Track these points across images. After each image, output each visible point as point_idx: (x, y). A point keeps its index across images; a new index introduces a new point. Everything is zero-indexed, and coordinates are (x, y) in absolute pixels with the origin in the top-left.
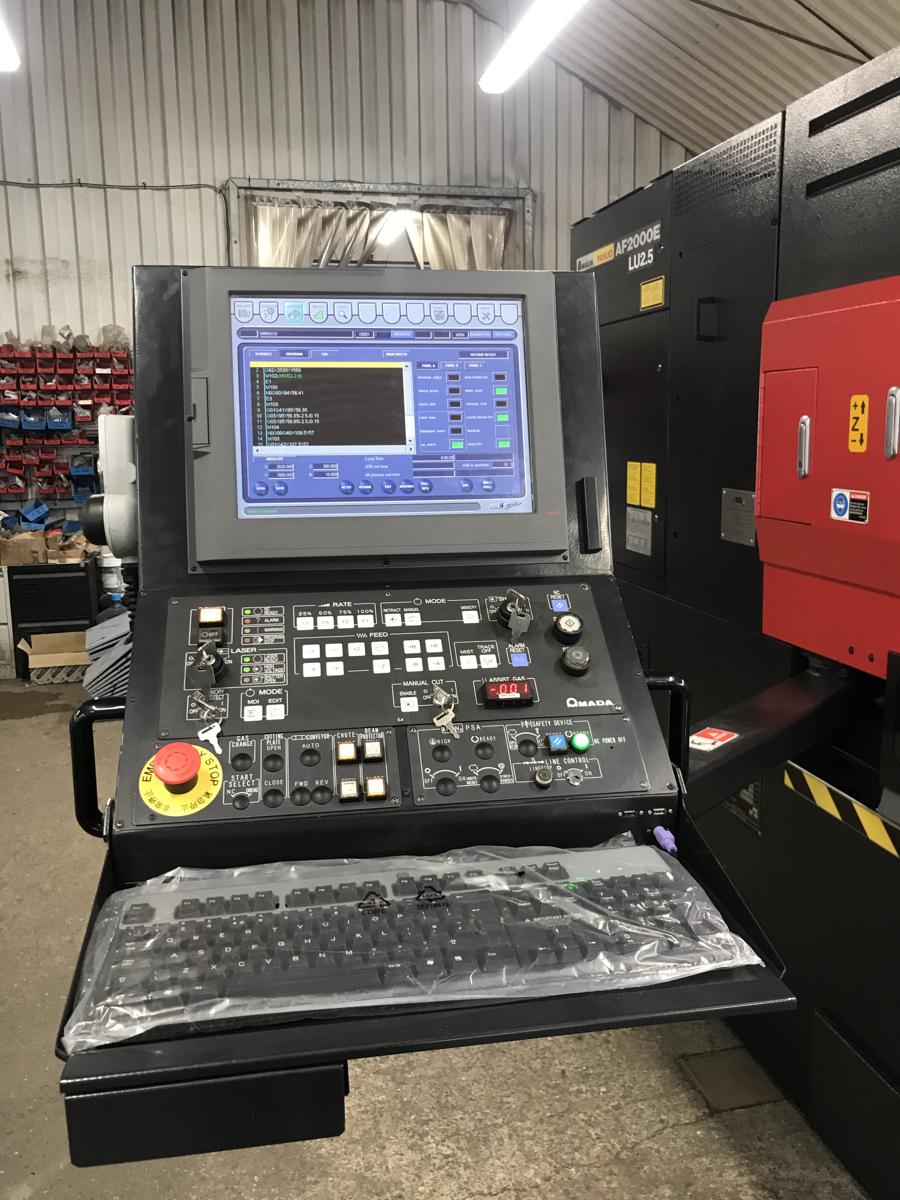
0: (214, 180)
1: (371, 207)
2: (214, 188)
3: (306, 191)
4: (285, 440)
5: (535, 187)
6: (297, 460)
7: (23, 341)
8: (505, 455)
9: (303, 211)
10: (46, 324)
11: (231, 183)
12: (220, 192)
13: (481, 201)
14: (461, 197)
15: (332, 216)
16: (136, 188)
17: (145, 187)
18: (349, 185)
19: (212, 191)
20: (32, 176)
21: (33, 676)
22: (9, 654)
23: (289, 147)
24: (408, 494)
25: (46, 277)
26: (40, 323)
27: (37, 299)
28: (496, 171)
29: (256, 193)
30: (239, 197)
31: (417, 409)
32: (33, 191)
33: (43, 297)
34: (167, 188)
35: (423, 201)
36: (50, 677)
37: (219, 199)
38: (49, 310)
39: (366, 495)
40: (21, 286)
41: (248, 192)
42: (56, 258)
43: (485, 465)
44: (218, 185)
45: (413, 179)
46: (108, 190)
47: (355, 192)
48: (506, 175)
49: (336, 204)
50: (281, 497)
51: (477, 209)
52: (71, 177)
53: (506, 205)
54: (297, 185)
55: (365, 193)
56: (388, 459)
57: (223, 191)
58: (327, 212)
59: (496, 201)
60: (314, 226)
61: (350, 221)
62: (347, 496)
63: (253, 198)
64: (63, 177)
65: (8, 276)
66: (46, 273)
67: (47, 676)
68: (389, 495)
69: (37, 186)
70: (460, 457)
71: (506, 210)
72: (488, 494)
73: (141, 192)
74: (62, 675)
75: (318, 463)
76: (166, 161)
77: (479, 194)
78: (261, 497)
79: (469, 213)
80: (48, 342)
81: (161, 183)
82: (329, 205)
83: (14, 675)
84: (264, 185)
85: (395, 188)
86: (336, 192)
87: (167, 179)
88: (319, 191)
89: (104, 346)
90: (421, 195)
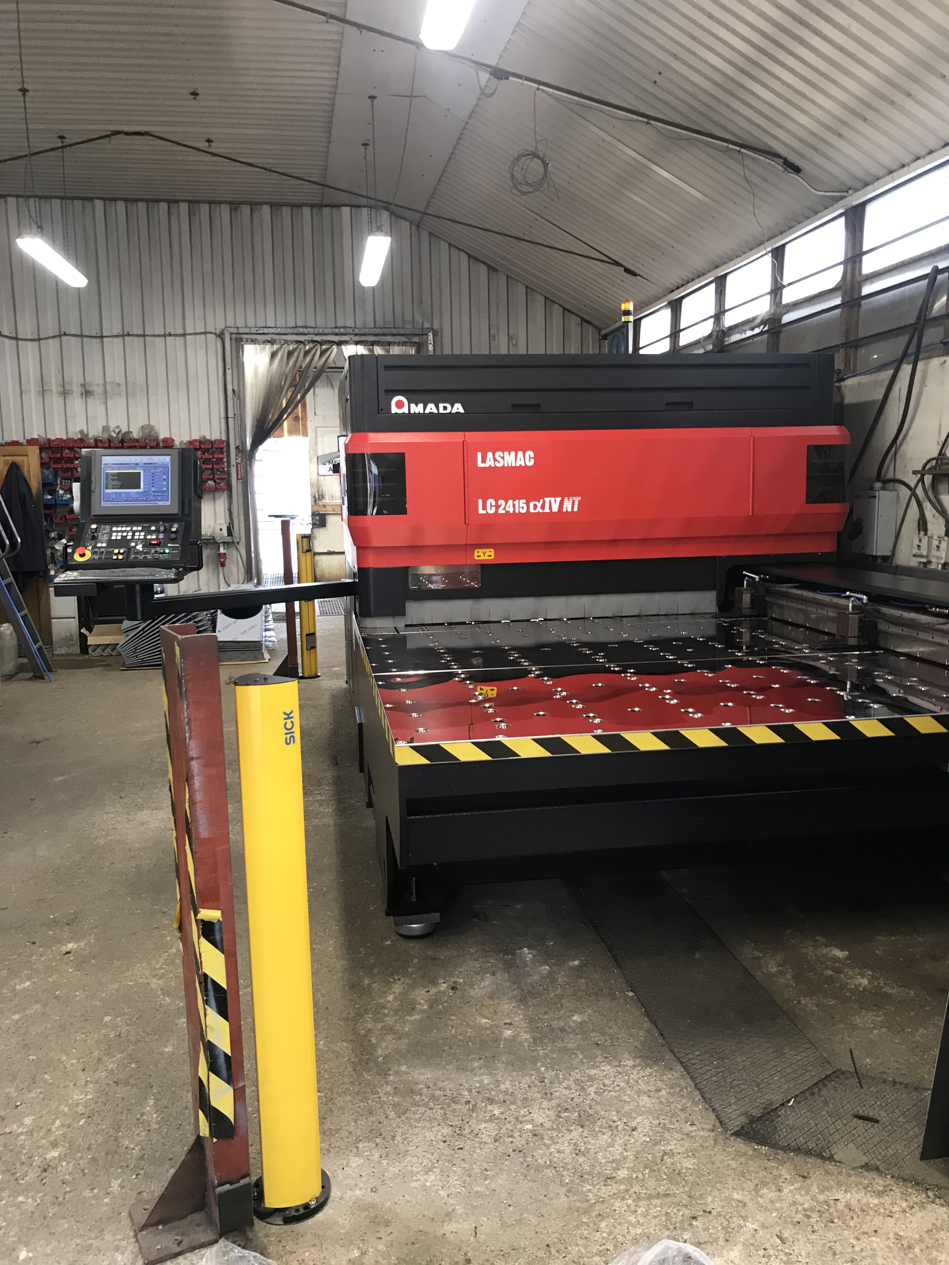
0: (215, 329)
1: (321, 343)
2: (215, 334)
3: (277, 334)
4: (113, 488)
5: (436, 326)
6: (115, 493)
7: (90, 436)
8: (165, 491)
9: (275, 347)
10: (105, 424)
11: (226, 332)
12: (219, 336)
13: (397, 337)
14: (384, 335)
15: (294, 350)
16: (165, 336)
17: (170, 335)
18: (305, 330)
19: (213, 336)
20: (98, 331)
21: (90, 650)
22: (76, 637)
23: (265, 306)
24: (141, 500)
25: (106, 395)
26: (102, 423)
27: (101, 408)
28: (408, 317)
29: (243, 336)
30: (231, 339)
31: (144, 482)
32: (99, 340)
33: (103, 407)
34: (184, 335)
35: (357, 338)
36: (101, 651)
37: (219, 341)
38: (107, 415)
39: (131, 501)
40: (90, 400)
41: (238, 336)
42: (113, 383)
43: (159, 494)
44: (218, 332)
45: (350, 323)
46: (147, 338)
47: (309, 334)
48: (415, 319)
49: (297, 342)
50: (111, 501)
51: (394, 343)
52: (123, 331)
53: (416, 339)
54: (270, 330)
55: (316, 334)
56: (137, 492)
57: (221, 336)
58: (291, 347)
59: (409, 337)
60: (282, 357)
61: (307, 353)
62: (127, 501)
63: (241, 340)
64: (117, 330)
65: (82, 394)
66: (106, 391)
67: (99, 650)
68: (136, 501)
69: (102, 337)
70: (154, 492)
71: (415, 342)
72: (160, 501)
73: (168, 338)
74: (108, 650)
75: (120, 493)
76: (184, 319)
77: (395, 333)
78: (107, 501)
79: (389, 346)
80: (106, 436)
81: (181, 331)
82: (292, 343)
83: (79, 652)
84: (247, 331)
85: (337, 331)
86: (297, 334)
87: (184, 329)
88: (286, 334)
89: (142, 438)
90: (356, 335)
